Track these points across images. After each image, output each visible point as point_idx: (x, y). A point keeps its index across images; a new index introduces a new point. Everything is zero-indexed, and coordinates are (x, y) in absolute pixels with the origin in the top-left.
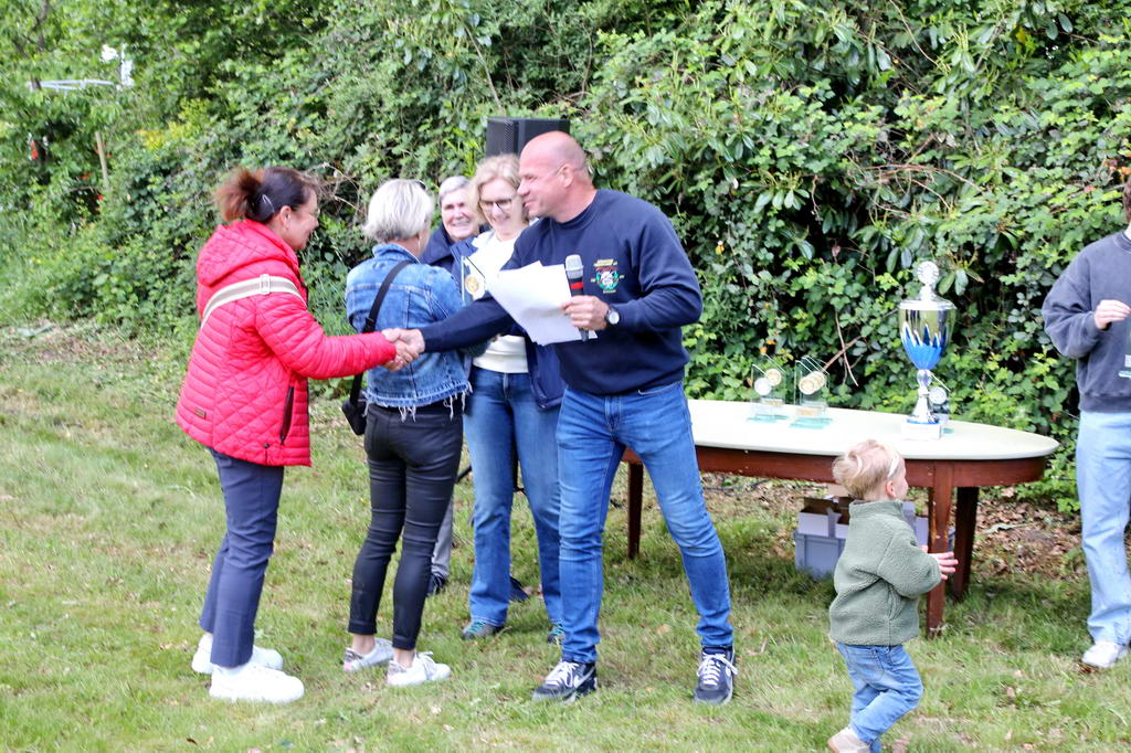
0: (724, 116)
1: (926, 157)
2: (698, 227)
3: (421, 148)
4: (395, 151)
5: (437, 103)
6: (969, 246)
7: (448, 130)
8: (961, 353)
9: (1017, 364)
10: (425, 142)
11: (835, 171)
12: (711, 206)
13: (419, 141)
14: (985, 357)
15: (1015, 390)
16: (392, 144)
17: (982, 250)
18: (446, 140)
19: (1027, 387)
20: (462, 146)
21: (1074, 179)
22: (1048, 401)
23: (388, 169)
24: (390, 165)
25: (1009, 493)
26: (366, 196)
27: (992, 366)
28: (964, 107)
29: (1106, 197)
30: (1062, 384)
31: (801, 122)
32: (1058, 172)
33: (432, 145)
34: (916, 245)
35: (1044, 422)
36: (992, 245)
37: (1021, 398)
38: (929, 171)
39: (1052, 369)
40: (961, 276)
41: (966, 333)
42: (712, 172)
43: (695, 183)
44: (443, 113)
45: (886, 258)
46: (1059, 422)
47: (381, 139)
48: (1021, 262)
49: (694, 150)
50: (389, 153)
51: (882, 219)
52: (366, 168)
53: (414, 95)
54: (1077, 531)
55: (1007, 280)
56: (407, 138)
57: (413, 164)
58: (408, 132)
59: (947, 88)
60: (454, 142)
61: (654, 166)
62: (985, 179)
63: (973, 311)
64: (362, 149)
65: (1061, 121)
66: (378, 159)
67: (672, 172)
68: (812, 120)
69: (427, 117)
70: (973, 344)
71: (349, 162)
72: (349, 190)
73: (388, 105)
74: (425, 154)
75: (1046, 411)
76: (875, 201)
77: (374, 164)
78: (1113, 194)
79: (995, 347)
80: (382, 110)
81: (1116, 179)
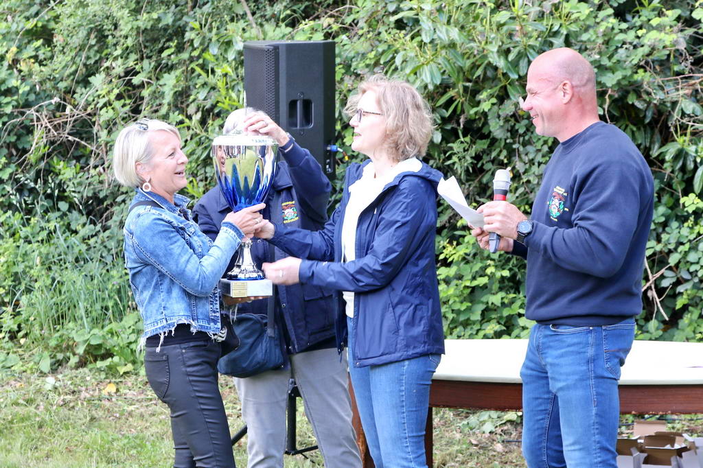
0: (505, 28)
2: (484, 152)
3: (166, 75)
4: (136, 80)
5: (181, 23)
7: (196, 53)
10: (170, 68)
11: (631, 84)
12: (496, 128)
13: (163, 69)
16: (131, 72)
18: (193, 65)
20: (213, 72)
23: (128, 101)
24: (130, 97)
26: (103, 135)
31: (591, 31)
33: (178, 72)
42: (496, 90)
43: (478, 103)
44: (189, 35)
45: (692, 178)
47: (119, 67)
49: (475, 67)
50: (129, 83)
51: (685, 135)
52: (102, 101)
53: (155, 16)
56: (147, 65)
57: (158, 95)
58: (149, 57)
60: (203, 67)
61: (431, 87)
64: (98, 80)
66: (116, 91)
67: (451, 93)
68: (602, 28)
69: (170, 40)
71: (83, 96)
72: (84, 128)
73: (125, 28)
74: (170, 83)
76: (676, 115)
77: (112, 96)
80: (118, 33)
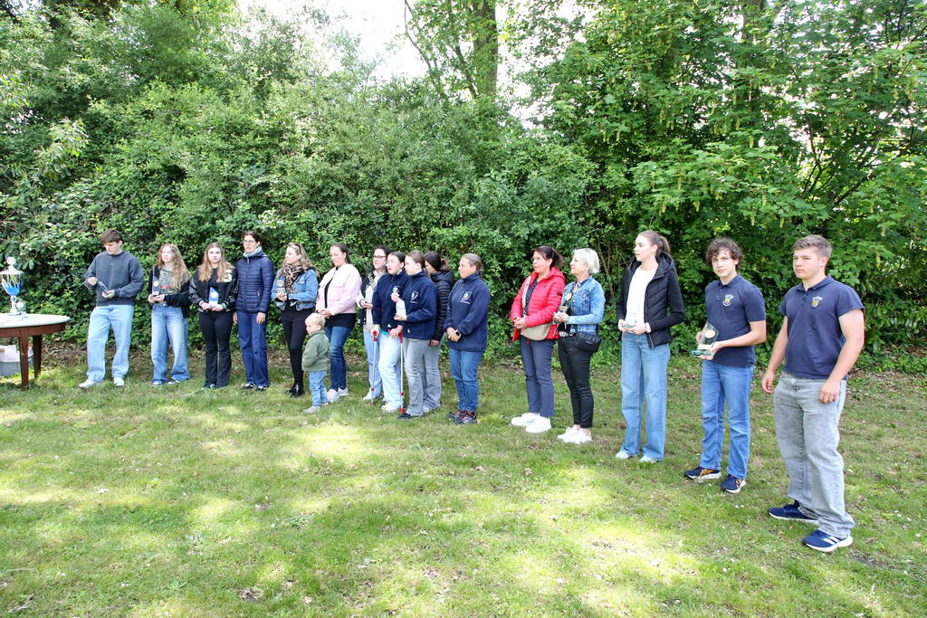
1: (13, 218)
6: (33, 251)
8: (35, 291)
9: (59, 293)
14: (45, 292)
15: (57, 303)
17: (39, 253)
19: (63, 301)
21: (74, 228)
22: (71, 306)
25: (58, 339)
27: (47, 295)
28: (28, 200)
29: (86, 234)
30: (76, 299)
32: (68, 225)
34: (11, 251)
35: (70, 313)
36: (43, 251)
37: (60, 306)
38: (15, 223)
39: (72, 295)
40: (31, 263)
41: (36, 284)
46: (76, 313)
48: (55, 257)
54: (85, 349)
55: (51, 263)
59: (20, 193)
62: (39, 227)
63: (38, 275)
65: (68, 207)
70: (40, 287)
75: (71, 310)
78: (89, 233)
79: (49, 288)
81: (90, 228)
